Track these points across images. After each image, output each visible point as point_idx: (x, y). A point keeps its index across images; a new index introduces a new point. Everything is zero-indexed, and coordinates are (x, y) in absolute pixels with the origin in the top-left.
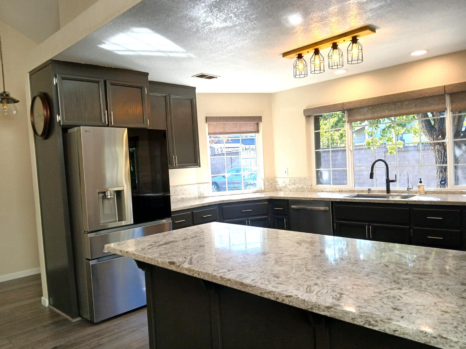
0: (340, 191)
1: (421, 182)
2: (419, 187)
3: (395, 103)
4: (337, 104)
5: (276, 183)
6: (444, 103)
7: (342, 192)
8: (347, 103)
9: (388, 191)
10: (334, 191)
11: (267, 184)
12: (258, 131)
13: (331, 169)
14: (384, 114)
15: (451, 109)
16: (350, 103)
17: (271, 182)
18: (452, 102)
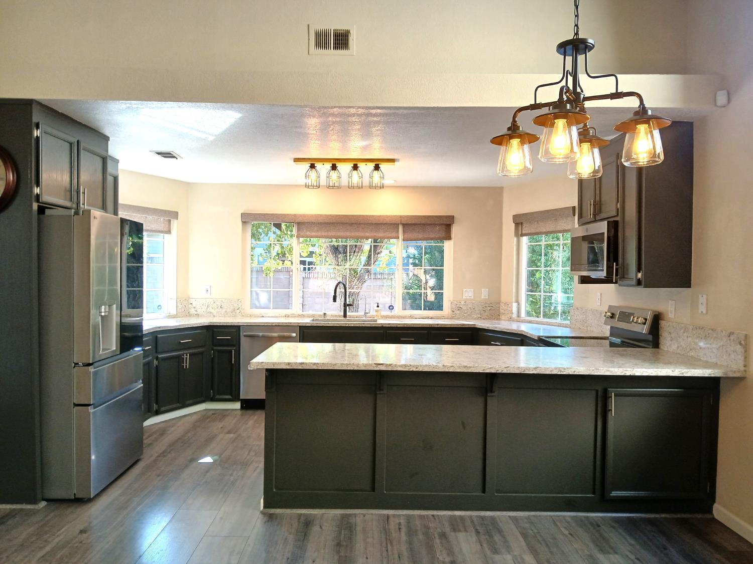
0: (285, 316)
1: (378, 306)
2: (377, 311)
3: (351, 224)
4: (288, 214)
5: (190, 305)
6: (398, 232)
7: (288, 317)
8: (301, 215)
9: (345, 316)
10: (278, 315)
11: (180, 306)
12: (169, 232)
13: (272, 290)
14: (339, 234)
15: (403, 238)
16: (304, 216)
17: (184, 304)
18: (404, 232)
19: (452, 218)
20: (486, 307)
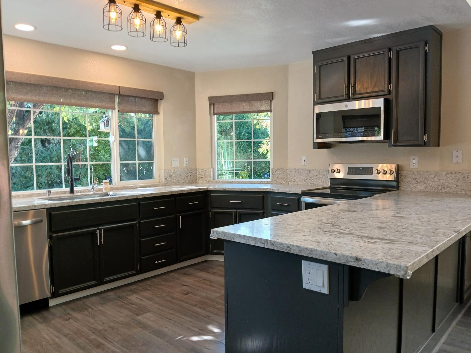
6: (114, 103)
9: (72, 191)
15: (118, 109)
18: (120, 103)
19: (162, 94)
20: (188, 173)
